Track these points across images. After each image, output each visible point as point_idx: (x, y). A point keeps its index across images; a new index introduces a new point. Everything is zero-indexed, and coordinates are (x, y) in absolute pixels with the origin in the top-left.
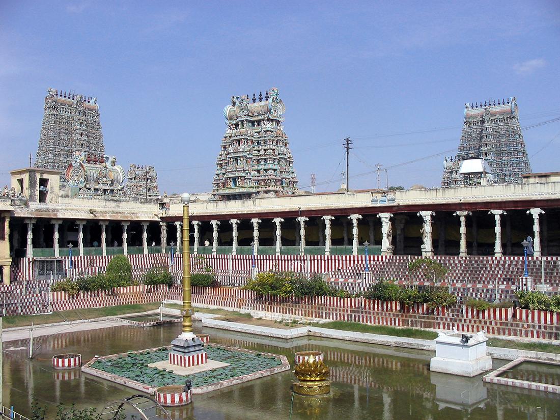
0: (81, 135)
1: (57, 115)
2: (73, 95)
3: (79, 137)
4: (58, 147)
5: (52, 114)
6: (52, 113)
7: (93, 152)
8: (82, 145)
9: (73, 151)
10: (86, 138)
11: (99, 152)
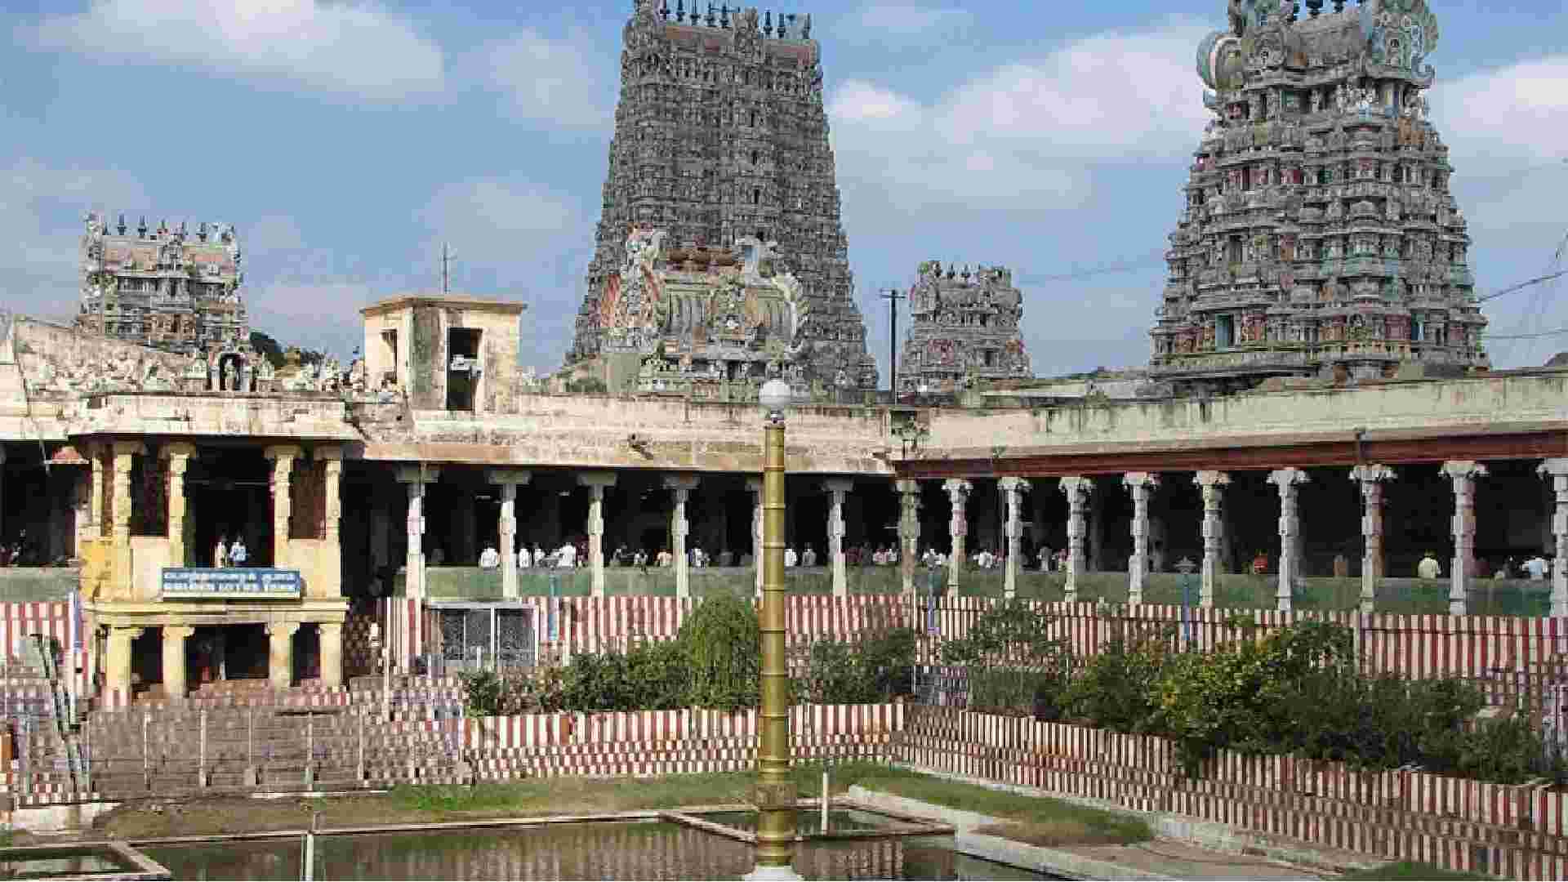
0: (755, 156)
1: (666, 87)
2: (724, 10)
3: (745, 162)
4: (671, 203)
5: (646, 86)
6: (644, 81)
7: (799, 217)
8: (757, 193)
9: (723, 216)
10: (770, 166)
11: (819, 219)
